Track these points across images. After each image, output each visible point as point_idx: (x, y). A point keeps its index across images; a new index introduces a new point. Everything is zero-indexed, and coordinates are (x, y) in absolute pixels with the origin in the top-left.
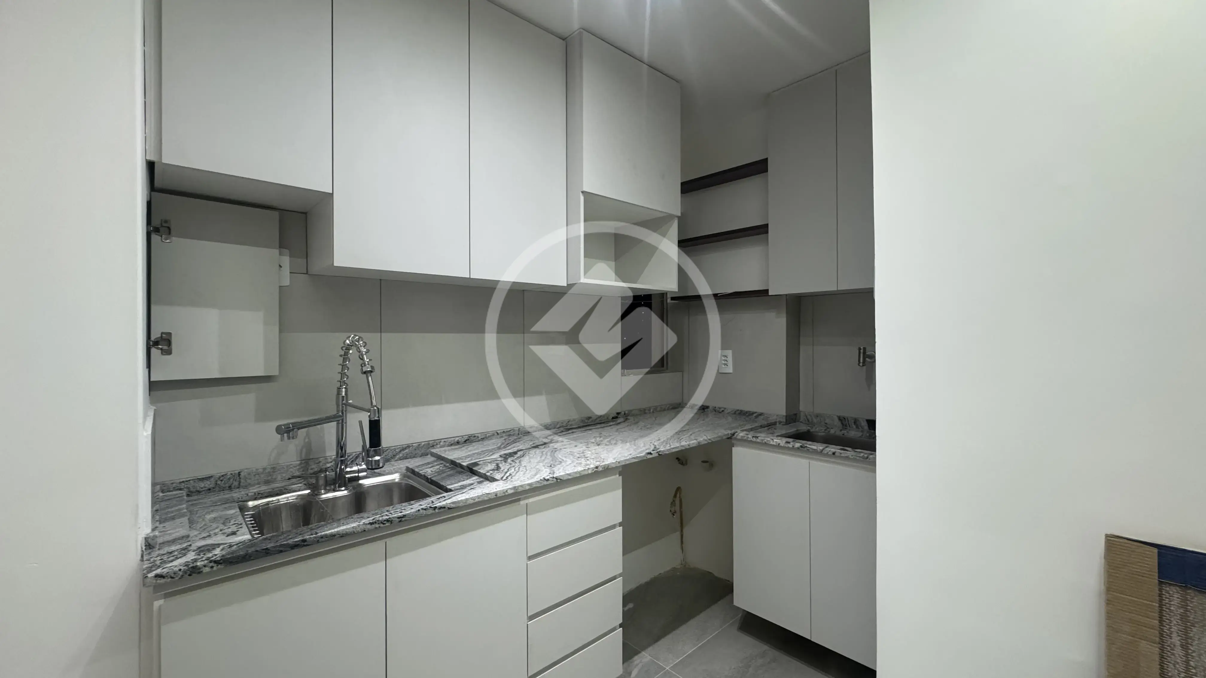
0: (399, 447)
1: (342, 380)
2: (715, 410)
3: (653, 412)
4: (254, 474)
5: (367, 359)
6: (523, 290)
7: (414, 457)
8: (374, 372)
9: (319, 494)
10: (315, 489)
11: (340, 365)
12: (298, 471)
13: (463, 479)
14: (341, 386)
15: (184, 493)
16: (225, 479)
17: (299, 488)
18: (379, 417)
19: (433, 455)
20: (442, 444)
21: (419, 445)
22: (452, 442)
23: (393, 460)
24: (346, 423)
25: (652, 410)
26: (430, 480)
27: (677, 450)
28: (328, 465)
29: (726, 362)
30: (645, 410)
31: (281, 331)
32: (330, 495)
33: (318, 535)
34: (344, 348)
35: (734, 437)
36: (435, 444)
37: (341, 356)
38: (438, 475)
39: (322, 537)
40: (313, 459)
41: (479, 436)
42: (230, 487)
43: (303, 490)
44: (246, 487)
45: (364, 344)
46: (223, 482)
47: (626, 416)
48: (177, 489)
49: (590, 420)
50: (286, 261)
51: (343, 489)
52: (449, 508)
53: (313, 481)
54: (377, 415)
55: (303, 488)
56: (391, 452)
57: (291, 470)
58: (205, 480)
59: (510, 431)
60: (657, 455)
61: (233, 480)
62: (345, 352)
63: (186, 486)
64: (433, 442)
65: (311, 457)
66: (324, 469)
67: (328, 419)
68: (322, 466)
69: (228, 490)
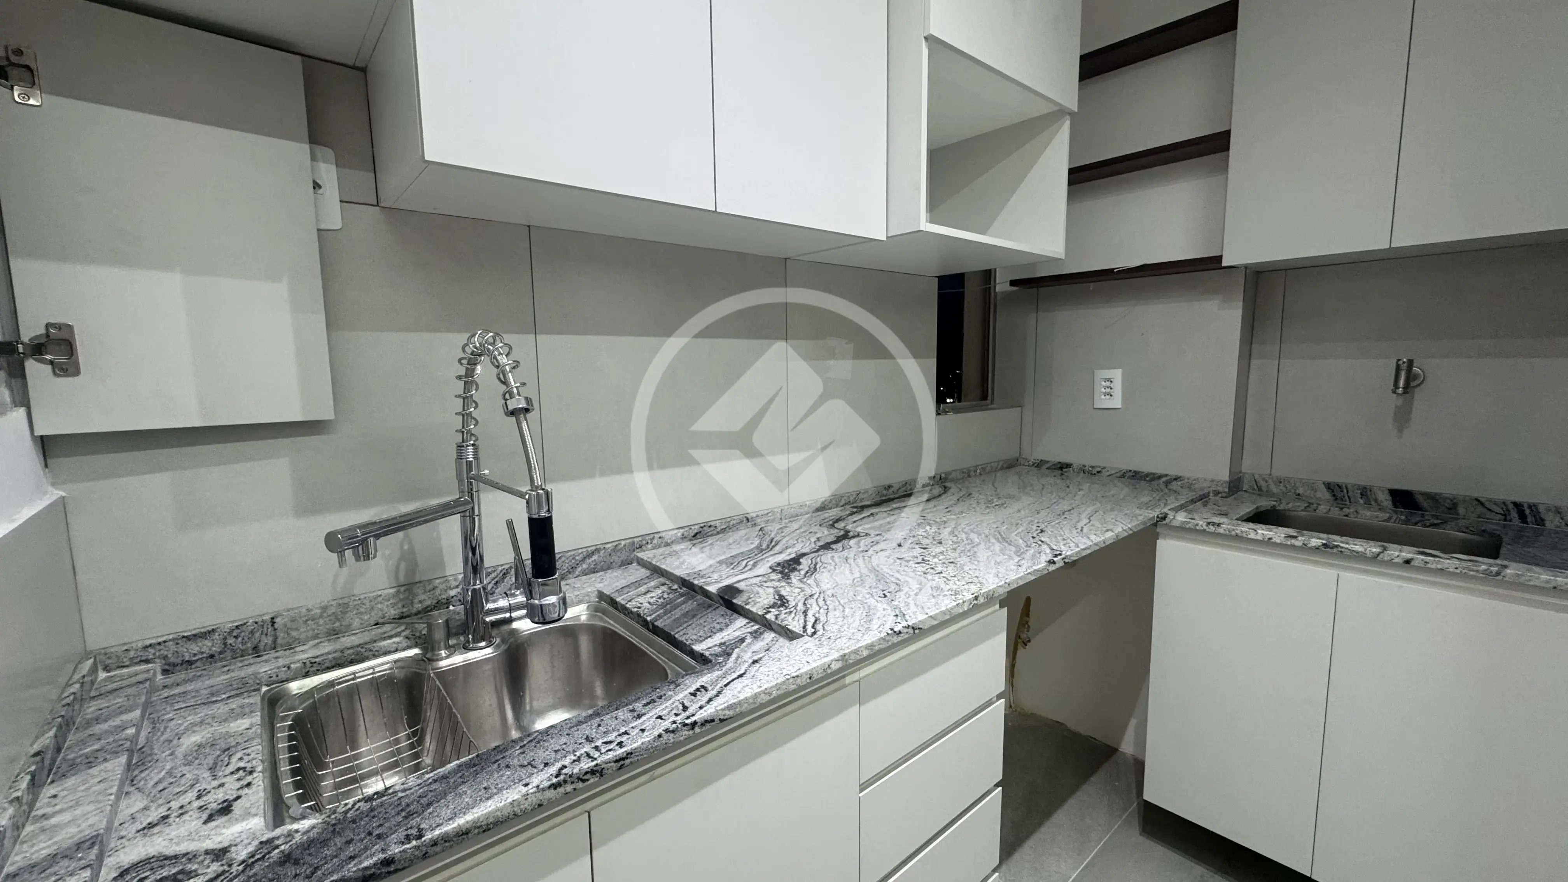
0: (580, 551)
1: (464, 430)
2: (1083, 470)
3: (980, 474)
4: (304, 619)
5: (515, 383)
6: (786, 259)
7: (608, 568)
8: (533, 409)
9: (435, 658)
10: (428, 644)
11: (459, 396)
12: (393, 607)
13: (718, 627)
14: (463, 442)
15: (157, 666)
16: (243, 634)
17: (395, 645)
18: (549, 511)
19: (642, 563)
20: (655, 541)
21: (616, 546)
22: (674, 538)
23: (571, 576)
24: (479, 515)
25: (978, 471)
26: (651, 627)
27: (1089, 552)
28: (452, 593)
29: (1108, 390)
30: (969, 471)
31: (330, 325)
32: (458, 659)
33: (423, 839)
34: (465, 362)
35: (1164, 522)
36: (644, 542)
37: (459, 378)
38: (665, 613)
39: (435, 843)
40: (420, 582)
41: (718, 525)
42: (255, 648)
43: (404, 650)
44: (289, 647)
45: (507, 349)
46: (240, 639)
47: (942, 483)
48: (141, 661)
49: (891, 491)
50: (328, 173)
51: (483, 644)
52: (721, 720)
53: (422, 628)
54: (545, 508)
55: (404, 645)
56: (567, 561)
57: (380, 606)
58: (200, 639)
59: (768, 514)
60: (1062, 564)
61: (262, 634)
62: (467, 369)
63: (158, 654)
64: (640, 539)
65: (417, 580)
66: (444, 601)
67: (444, 511)
68: (440, 595)
69: (252, 654)
